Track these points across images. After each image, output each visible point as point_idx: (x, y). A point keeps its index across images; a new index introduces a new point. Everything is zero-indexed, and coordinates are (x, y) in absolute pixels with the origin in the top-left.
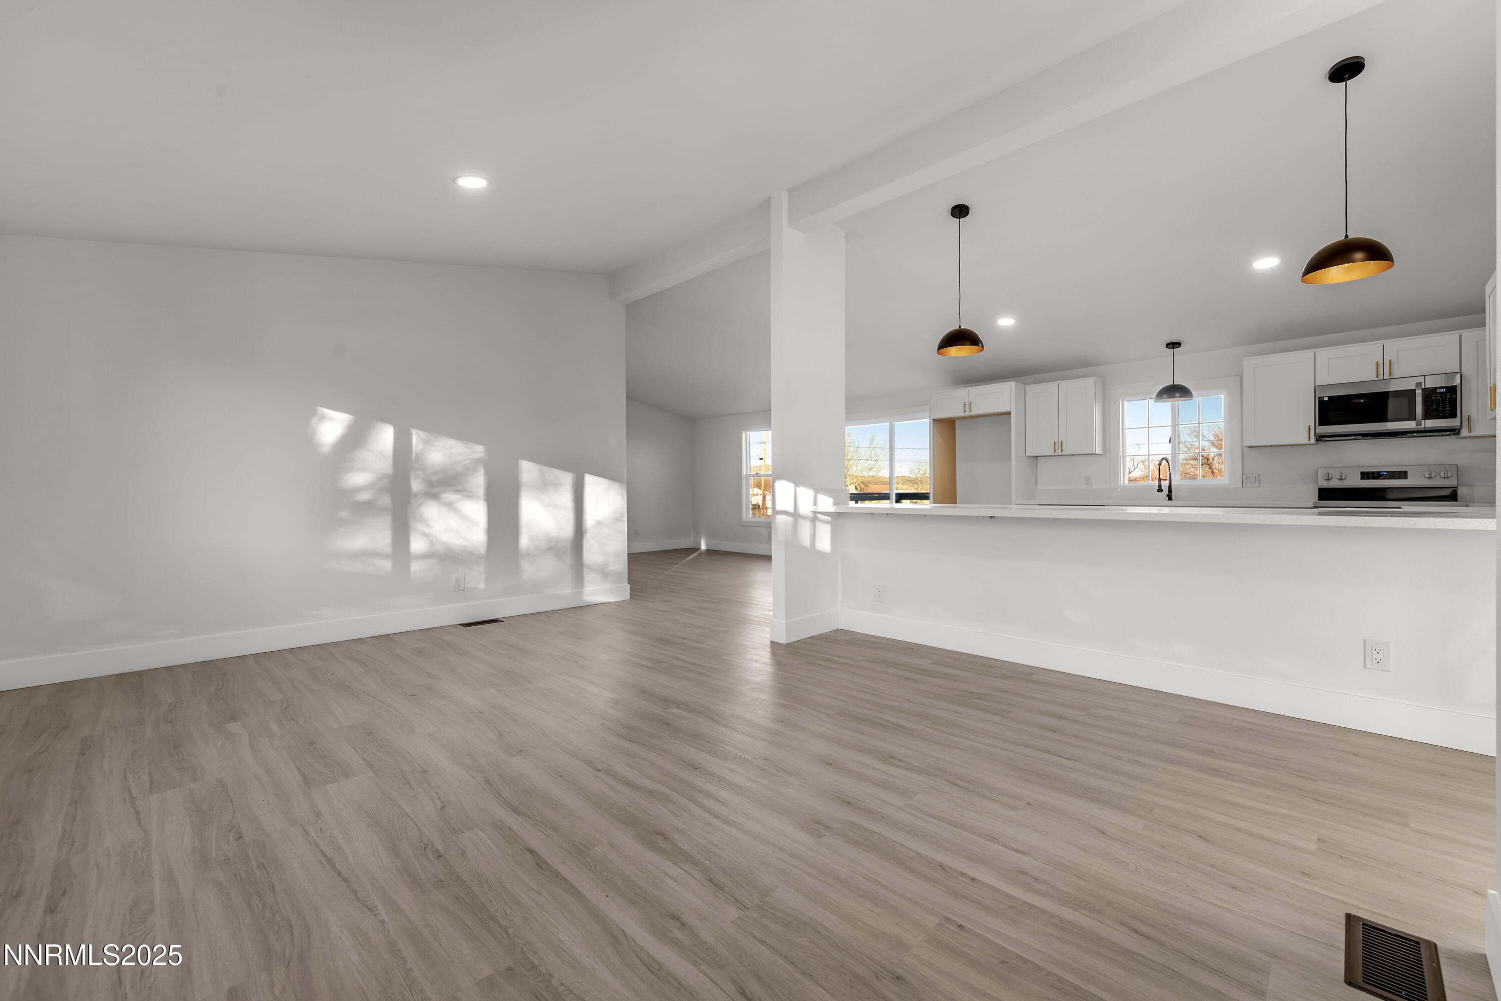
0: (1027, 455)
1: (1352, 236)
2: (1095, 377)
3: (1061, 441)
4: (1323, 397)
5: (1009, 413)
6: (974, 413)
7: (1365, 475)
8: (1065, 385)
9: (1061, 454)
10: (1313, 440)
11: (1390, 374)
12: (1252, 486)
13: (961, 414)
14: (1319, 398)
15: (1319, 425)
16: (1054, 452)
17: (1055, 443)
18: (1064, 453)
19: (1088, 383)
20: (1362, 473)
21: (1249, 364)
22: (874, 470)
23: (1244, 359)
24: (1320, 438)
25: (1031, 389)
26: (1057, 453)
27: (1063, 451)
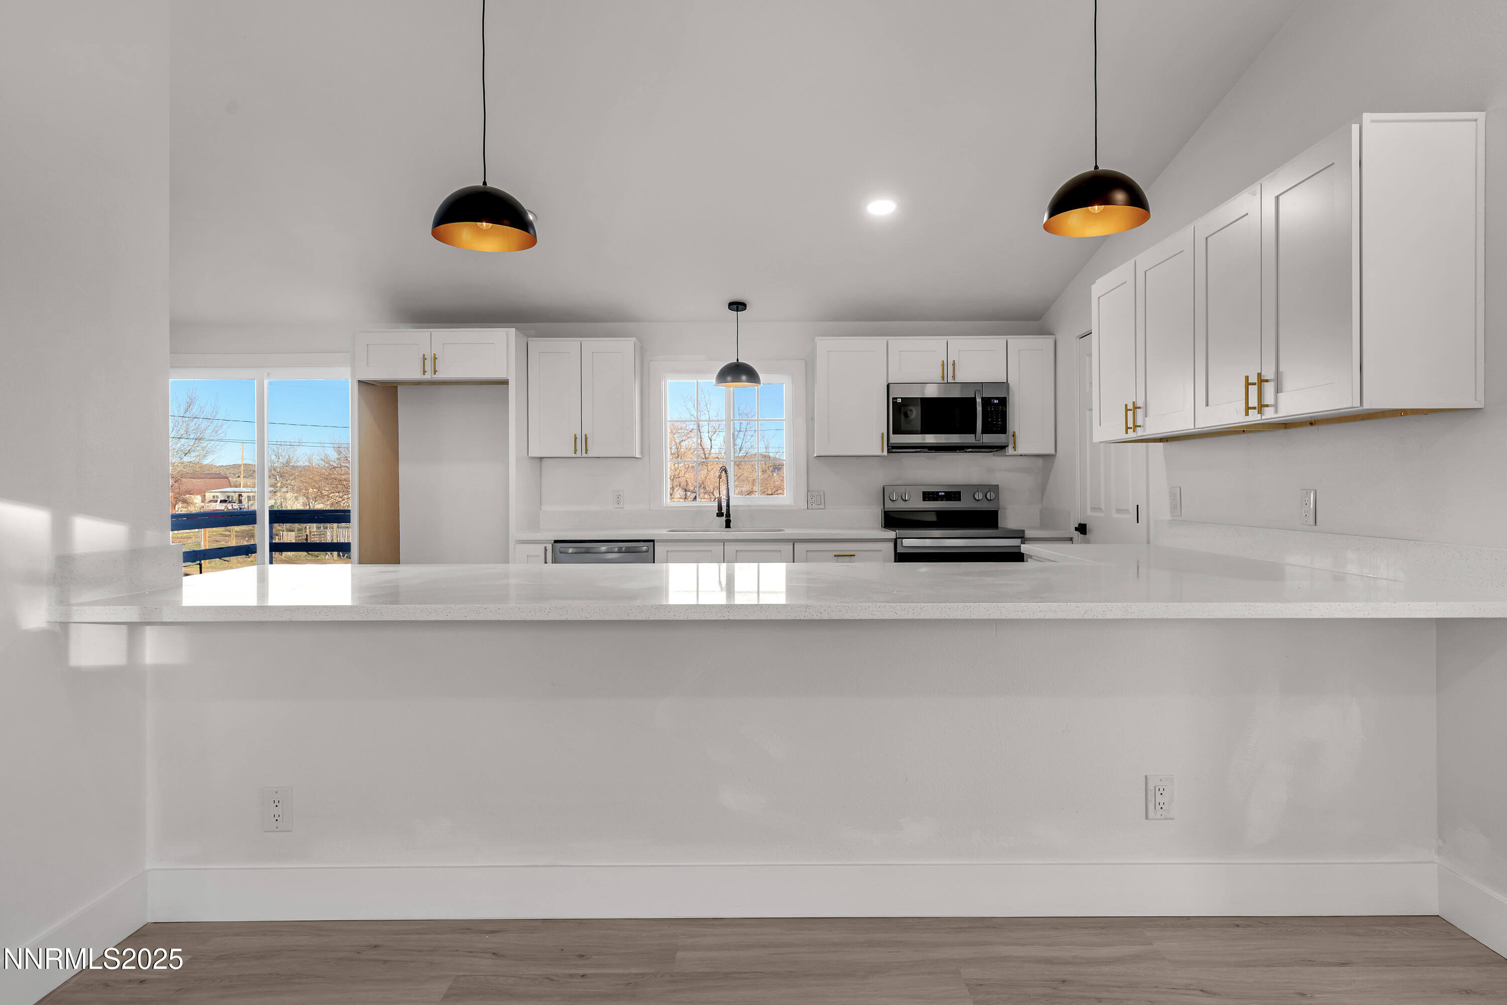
0: (529, 455)
1: (1101, 167)
2: (635, 338)
3: (586, 435)
4: (896, 398)
5: (505, 383)
6: (440, 376)
7: (928, 496)
8: (591, 344)
9: (584, 455)
10: (885, 453)
11: (954, 377)
12: (817, 507)
13: (415, 374)
14: (893, 398)
15: (893, 434)
16: (575, 453)
17: (576, 438)
18: (590, 454)
19: (626, 346)
20: (924, 493)
21: (825, 346)
22: (193, 454)
23: (817, 338)
24: (893, 448)
25: (538, 345)
26: (579, 454)
27: (588, 452)
